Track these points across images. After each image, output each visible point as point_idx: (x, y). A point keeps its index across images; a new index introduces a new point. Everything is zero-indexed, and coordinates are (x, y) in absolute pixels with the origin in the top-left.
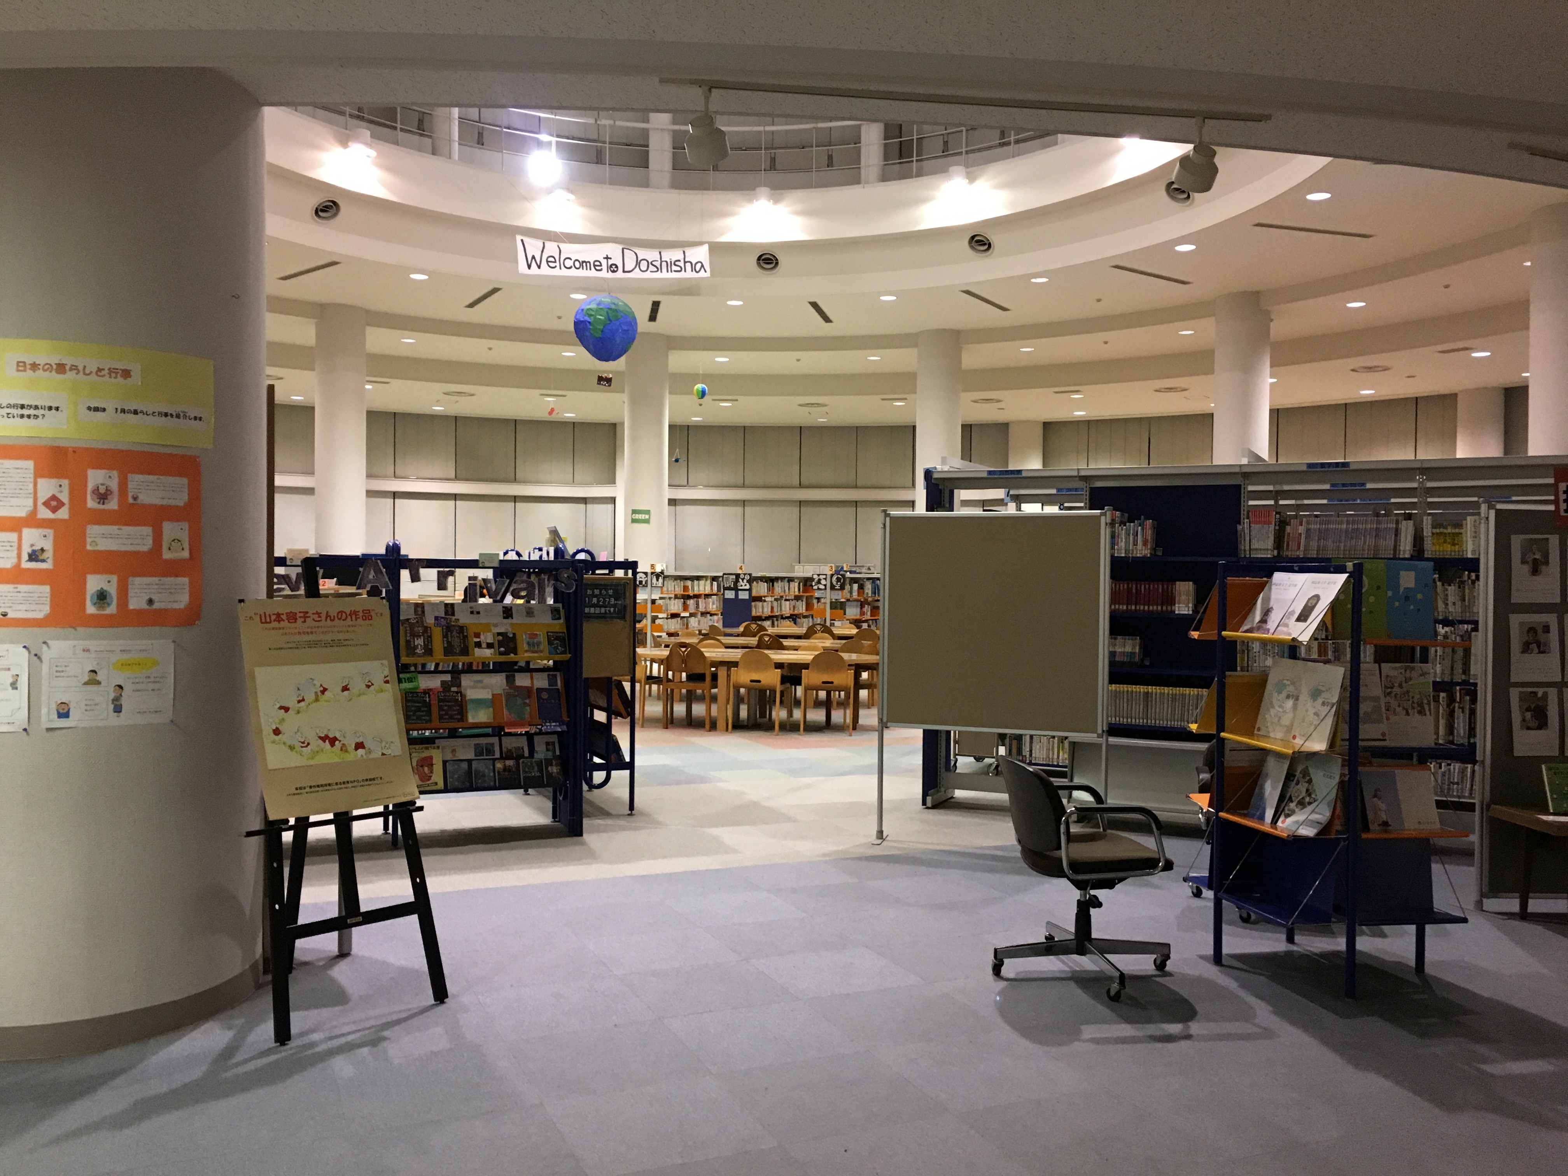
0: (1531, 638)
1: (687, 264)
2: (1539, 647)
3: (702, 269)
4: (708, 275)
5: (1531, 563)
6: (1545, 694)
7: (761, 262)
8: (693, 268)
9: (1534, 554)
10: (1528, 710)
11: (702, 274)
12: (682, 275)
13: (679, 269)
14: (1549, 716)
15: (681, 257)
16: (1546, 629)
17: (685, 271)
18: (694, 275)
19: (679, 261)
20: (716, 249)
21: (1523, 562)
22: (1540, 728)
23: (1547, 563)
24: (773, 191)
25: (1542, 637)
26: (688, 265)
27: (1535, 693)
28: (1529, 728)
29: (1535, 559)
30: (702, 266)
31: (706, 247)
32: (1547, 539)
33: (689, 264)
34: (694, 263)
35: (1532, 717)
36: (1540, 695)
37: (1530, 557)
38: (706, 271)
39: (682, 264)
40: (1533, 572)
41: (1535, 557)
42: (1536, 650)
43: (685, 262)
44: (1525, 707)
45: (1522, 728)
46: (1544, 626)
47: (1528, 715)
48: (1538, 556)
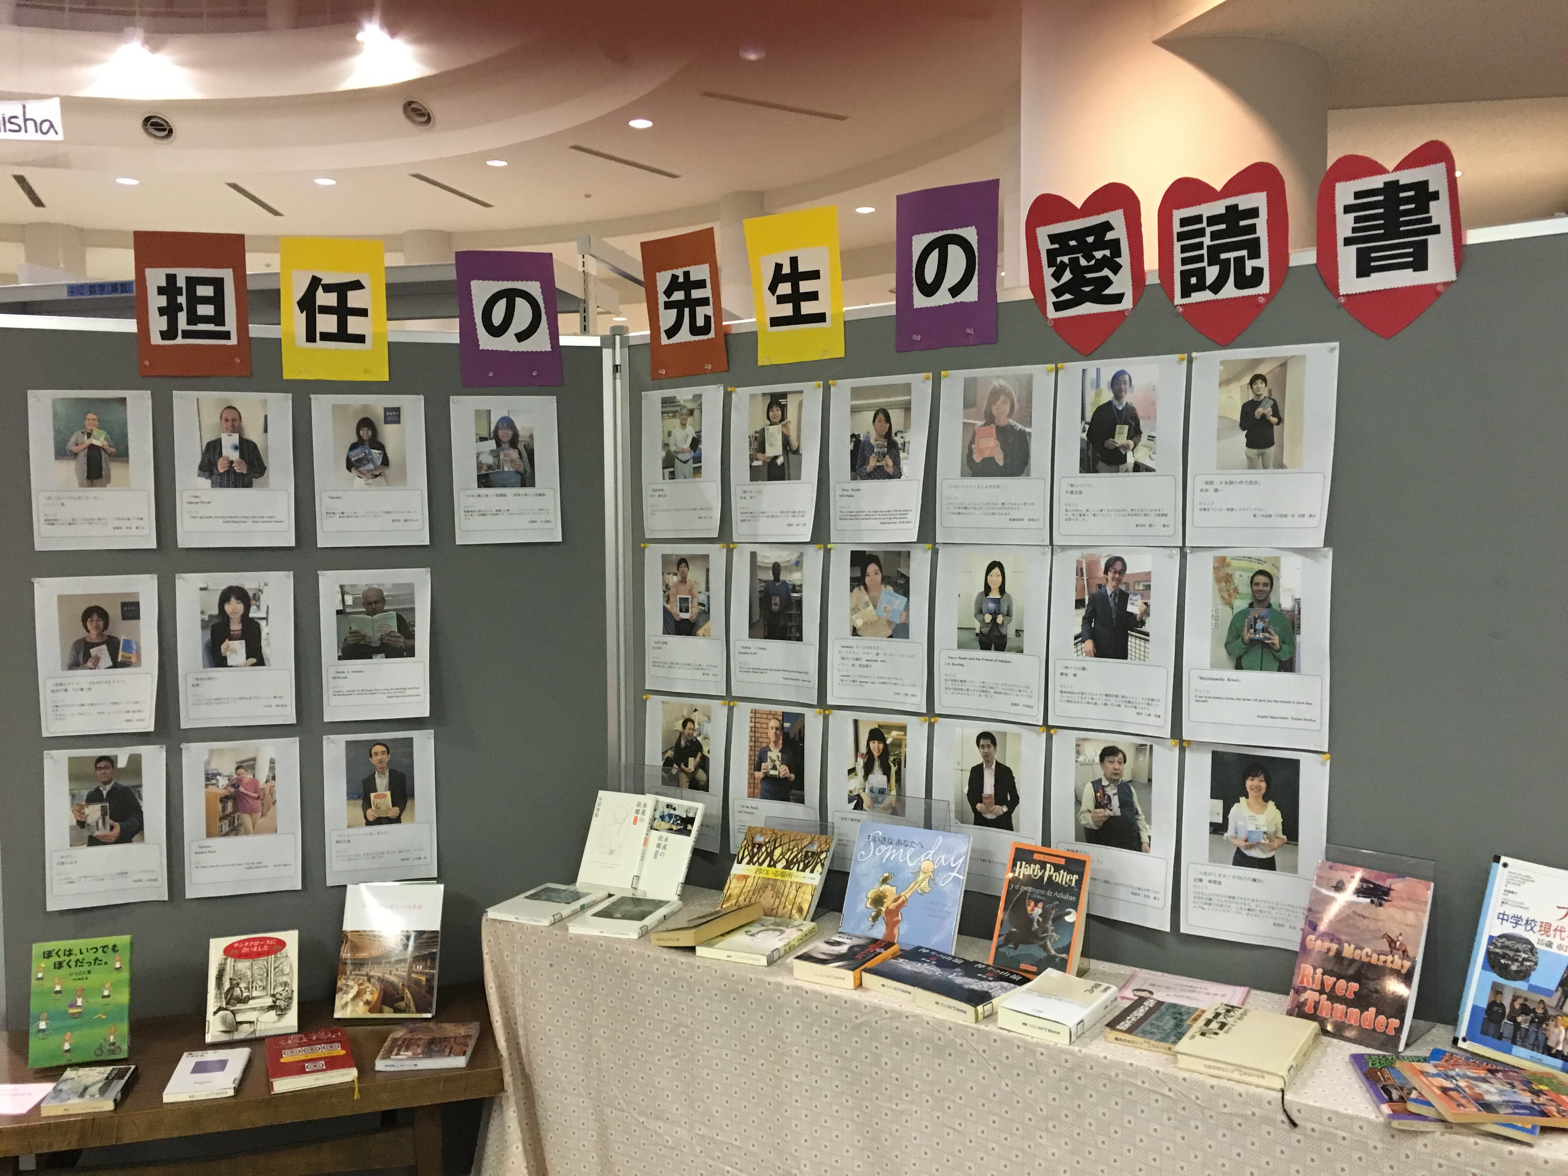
0: (94, 633)
1: (28, 122)
2: (114, 655)
3: (52, 130)
4: (60, 137)
5: (83, 458)
6: (135, 762)
7: (149, 126)
8: (38, 128)
9: (89, 435)
10: (94, 797)
11: (51, 136)
12: (21, 136)
13: (16, 128)
14: (144, 809)
15: (19, 113)
16: (131, 610)
17: (26, 131)
18: (39, 136)
19: (16, 117)
20: (70, 105)
21: (62, 453)
22: (125, 837)
23: (122, 454)
24: (148, 35)
25: (120, 630)
26: (30, 124)
27: (111, 761)
28: (93, 841)
29: (92, 447)
30: (52, 126)
31: (56, 102)
32: (123, 400)
33: (32, 122)
34: (38, 122)
35: (104, 815)
36: (122, 763)
37: (79, 442)
38: (57, 133)
39: (20, 121)
40: (89, 477)
41: (96, 442)
42: (107, 660)
43: (26, 120)
44: (85, 793)
45: (74, 842)
46: (124, 605)
47: (94, 812)
48: (99, 440)
